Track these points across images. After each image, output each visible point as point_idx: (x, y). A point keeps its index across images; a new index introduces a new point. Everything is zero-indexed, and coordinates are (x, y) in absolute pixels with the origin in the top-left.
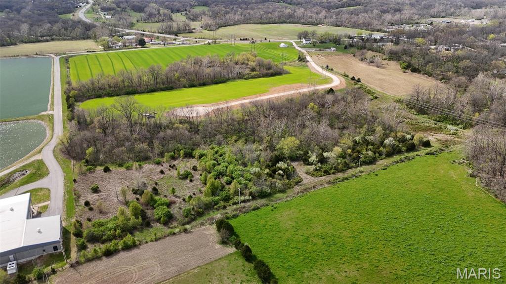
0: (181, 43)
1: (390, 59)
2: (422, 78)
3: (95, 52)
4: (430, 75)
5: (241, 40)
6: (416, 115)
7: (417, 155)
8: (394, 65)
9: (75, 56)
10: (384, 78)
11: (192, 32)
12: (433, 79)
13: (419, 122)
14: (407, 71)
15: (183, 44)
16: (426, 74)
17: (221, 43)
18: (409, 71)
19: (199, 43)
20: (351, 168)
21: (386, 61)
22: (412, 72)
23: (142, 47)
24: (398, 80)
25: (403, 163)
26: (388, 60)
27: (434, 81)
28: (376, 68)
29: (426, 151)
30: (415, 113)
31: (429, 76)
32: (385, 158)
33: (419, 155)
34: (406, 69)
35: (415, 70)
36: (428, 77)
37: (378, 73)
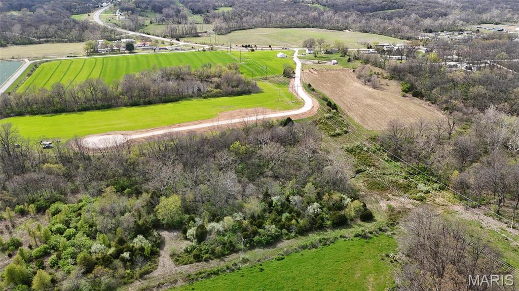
0: (174, 48)
1: (392, 78)
2: (423, 105)
3: (76, 56)
4: (433, 101)
5: (243, 46)
6: (387, 161)
7: (341, 237)
8: (395, 87)
9: (51, 61)
10: (374, 103)
11: (199, 36)
12: (437, 107)
13: (387, 173)
14: (407, 94)
15: (176, 49)
16: (429, 100)
17: (218, 50)
18: (409, 95)
19: (195, 49)
20: (237, 251)
21: (387, 81)
22: (413, 96)
23: (129, 53)
24: (389, 108)
25: (314, 250)
26: (390, 80)
27: (436, 111)
28: (370, 89)
29: (361, 229)
30: (387, 158)
31: (433, 104)
32: (296, 236)
33: (344, 237)
34: (406, 92)
35: (417, 95)
36: (431, 104)
37: (370, 96)
